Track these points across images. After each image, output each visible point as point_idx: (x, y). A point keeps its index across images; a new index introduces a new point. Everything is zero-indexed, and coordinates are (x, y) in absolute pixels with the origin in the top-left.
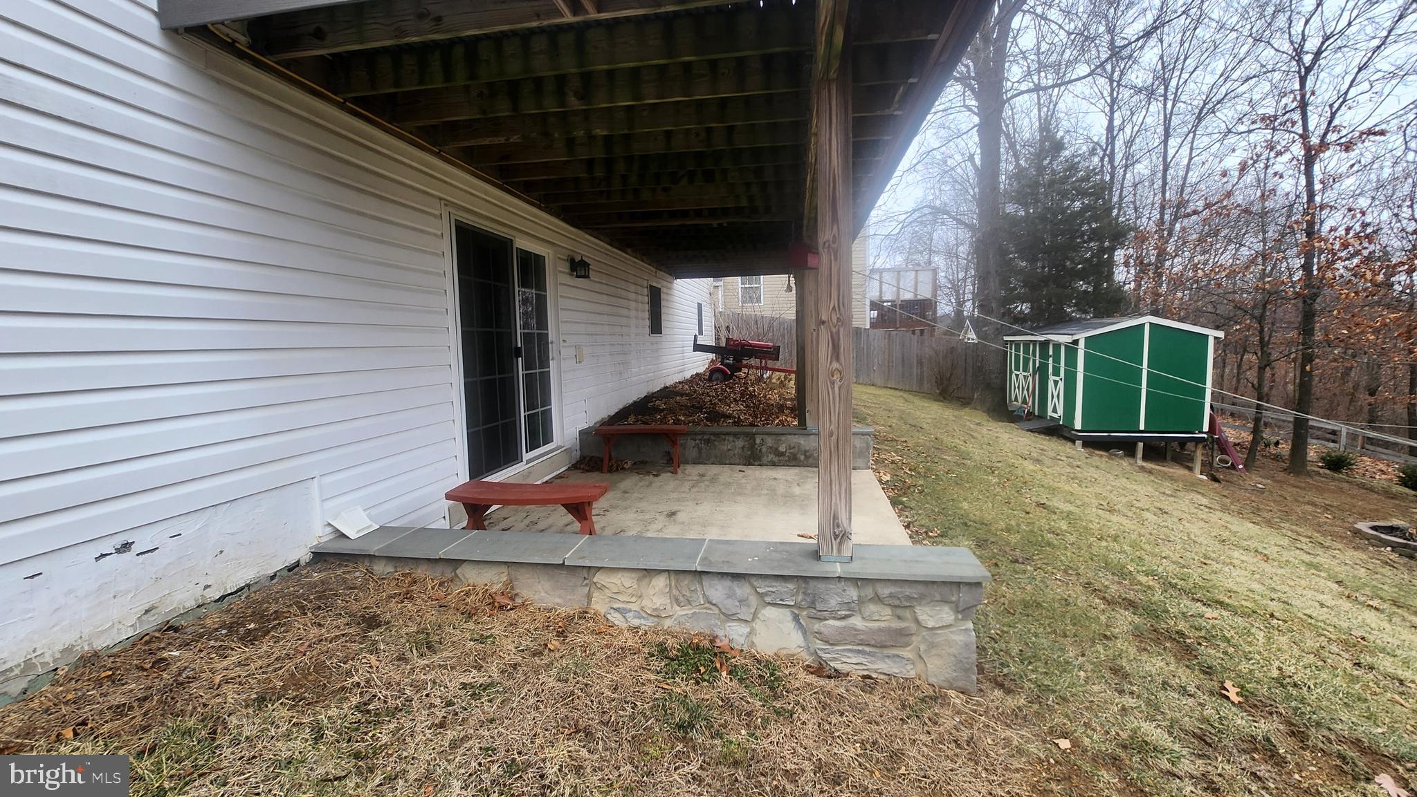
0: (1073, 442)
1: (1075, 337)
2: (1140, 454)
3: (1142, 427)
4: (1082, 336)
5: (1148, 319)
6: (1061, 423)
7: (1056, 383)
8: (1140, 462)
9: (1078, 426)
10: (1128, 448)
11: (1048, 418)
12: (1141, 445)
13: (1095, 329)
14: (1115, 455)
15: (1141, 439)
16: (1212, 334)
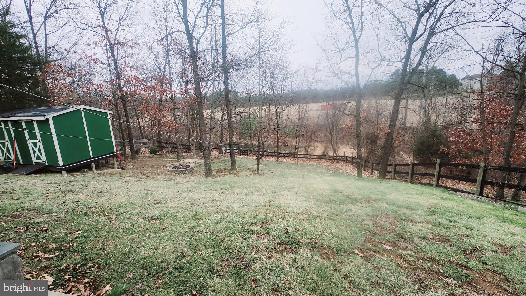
0: (61, 173)
1: (46, 117)
2: (94, 168)
3: (92, 156)
4: (50, 116)
5: (81, 107)
6: (47, 164)
7: (35, 144)
8: (95, 172)
9: (61, 163)
10: (88, 167)
11: (34, 164)
12: (93, 164)
13: (57, 112)
14: (84, 172)
15: (93, 161)
16: (109, 112)
